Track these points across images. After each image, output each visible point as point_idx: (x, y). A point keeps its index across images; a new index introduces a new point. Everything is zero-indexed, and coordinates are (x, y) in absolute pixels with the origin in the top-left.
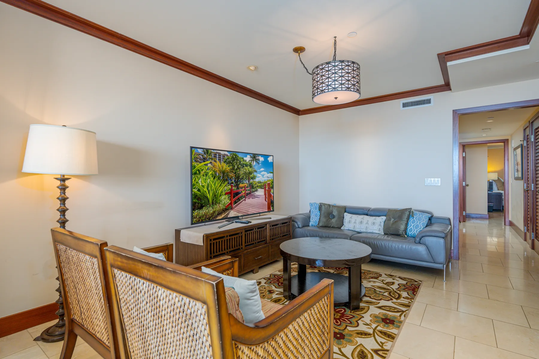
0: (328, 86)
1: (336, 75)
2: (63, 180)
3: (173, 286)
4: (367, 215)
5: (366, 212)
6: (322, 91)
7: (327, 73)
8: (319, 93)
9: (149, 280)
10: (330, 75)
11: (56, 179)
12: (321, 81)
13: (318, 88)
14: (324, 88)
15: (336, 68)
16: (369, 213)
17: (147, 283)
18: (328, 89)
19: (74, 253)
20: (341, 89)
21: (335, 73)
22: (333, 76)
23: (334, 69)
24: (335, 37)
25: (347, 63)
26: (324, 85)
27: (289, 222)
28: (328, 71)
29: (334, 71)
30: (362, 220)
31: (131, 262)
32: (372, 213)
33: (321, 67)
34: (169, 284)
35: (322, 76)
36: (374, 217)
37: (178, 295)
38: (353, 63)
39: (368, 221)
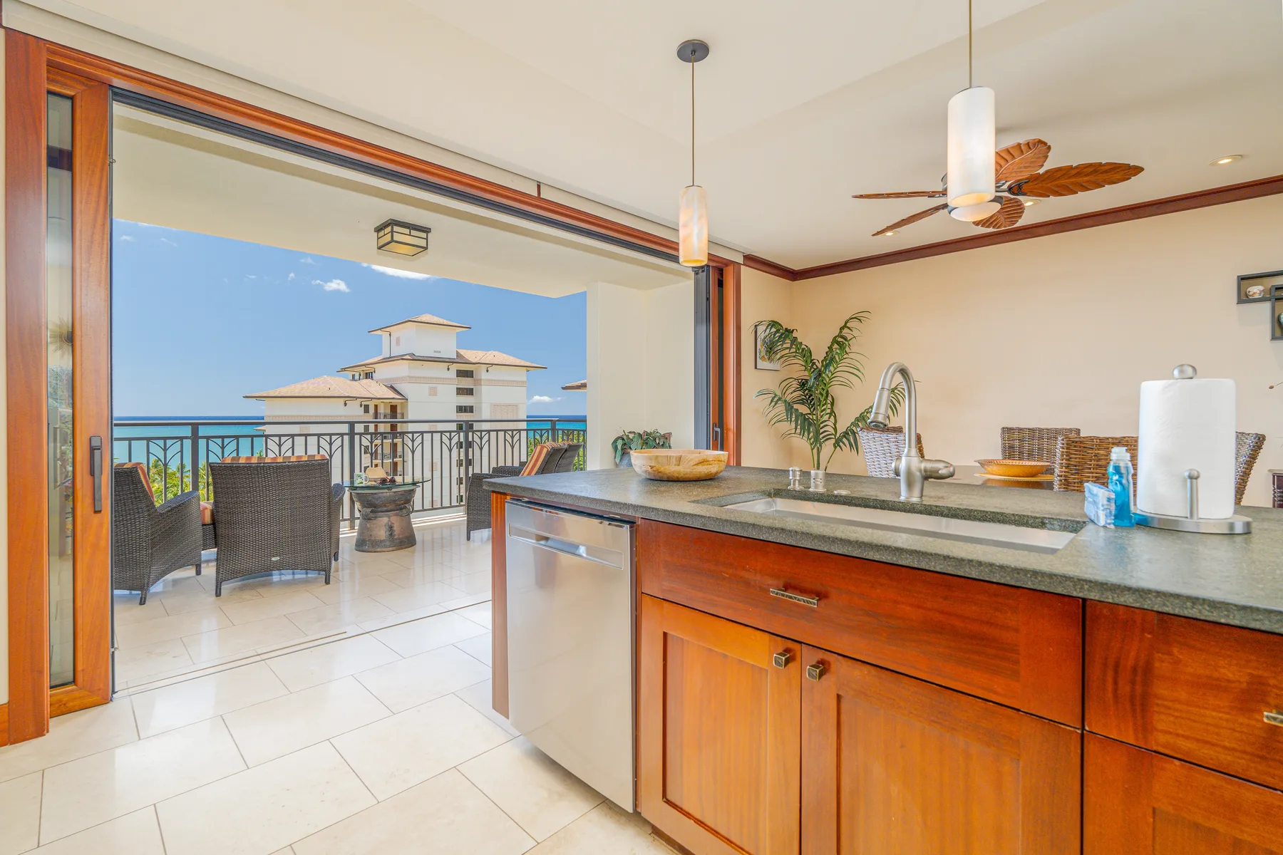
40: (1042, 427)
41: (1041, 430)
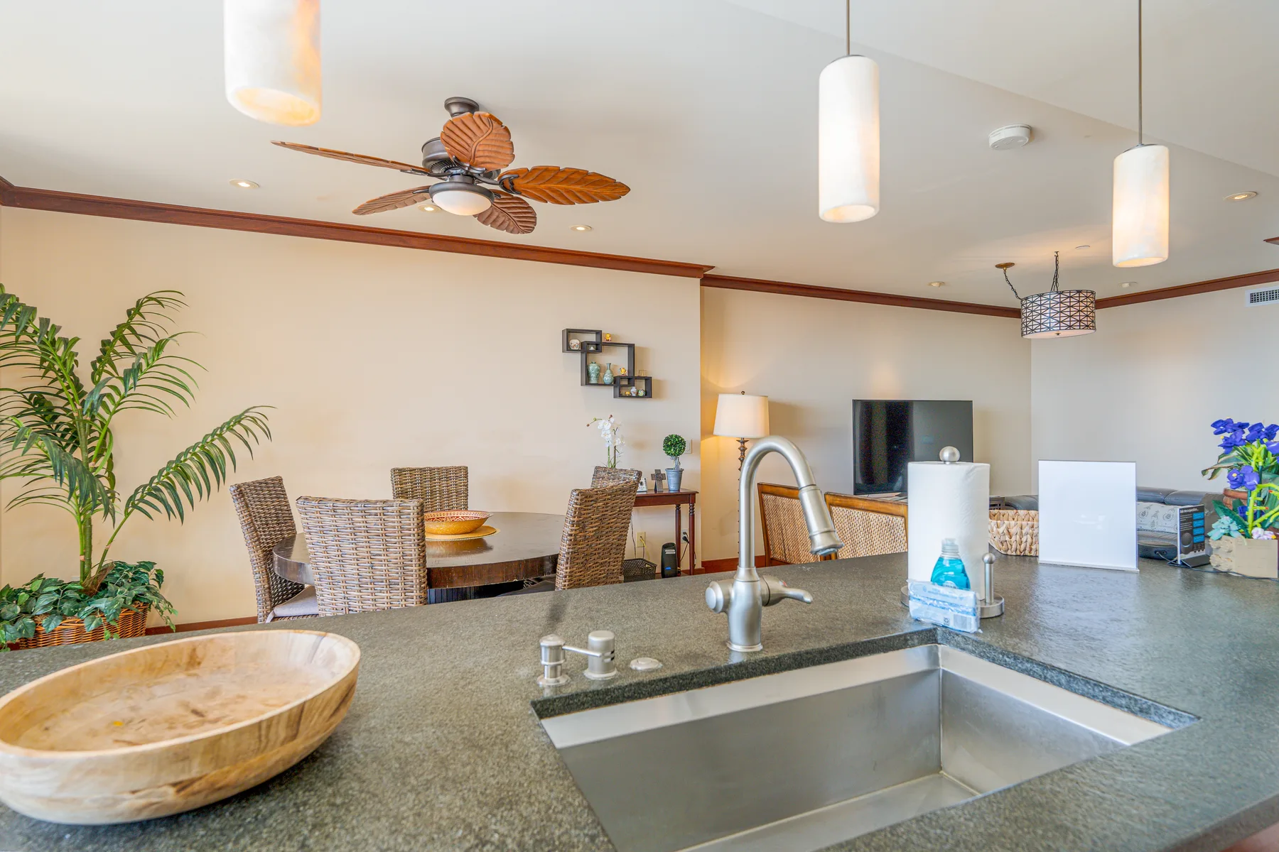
0: (1040, 324)
1: (1052, 311)
2: (743, 442)
3: (882, 510)
4: (1164, 503)
5: (1162, 497)
6: (1032, 330)
7: (1039, 308)
8: (1028, 332)
9: (863, 510)
10: (1042, 311)
11: (738, 441)
12: (1031, 318)
13: (1027, 326)
14: (1034, 327)
15: (1052, 302)
16: (1167, 499)
17: (861, 512)
18: (1041, 329)
19: (785, 500)
20: (1058, 328)
21: (1051, 308)
22: (1048, 311)
23: (1048, 302)
24: (1057, 252)
25: (1068, 294)
26: (1034, 323)
27: (1000, 505)
28: (1041, 305)
29: (1048, 306)
30: (1146, 510)
31: (848, 500)
32: (1173, 499)
33: (1031, 300)
34: (879, 510)
35: (1032, 311)
36: (1172, 507)
37: (885, 516)
38: (1079, 292)
39: (1158, 512)
40: (432, 466)
41: (431, 470)
